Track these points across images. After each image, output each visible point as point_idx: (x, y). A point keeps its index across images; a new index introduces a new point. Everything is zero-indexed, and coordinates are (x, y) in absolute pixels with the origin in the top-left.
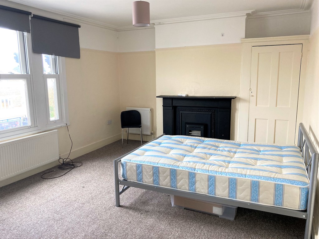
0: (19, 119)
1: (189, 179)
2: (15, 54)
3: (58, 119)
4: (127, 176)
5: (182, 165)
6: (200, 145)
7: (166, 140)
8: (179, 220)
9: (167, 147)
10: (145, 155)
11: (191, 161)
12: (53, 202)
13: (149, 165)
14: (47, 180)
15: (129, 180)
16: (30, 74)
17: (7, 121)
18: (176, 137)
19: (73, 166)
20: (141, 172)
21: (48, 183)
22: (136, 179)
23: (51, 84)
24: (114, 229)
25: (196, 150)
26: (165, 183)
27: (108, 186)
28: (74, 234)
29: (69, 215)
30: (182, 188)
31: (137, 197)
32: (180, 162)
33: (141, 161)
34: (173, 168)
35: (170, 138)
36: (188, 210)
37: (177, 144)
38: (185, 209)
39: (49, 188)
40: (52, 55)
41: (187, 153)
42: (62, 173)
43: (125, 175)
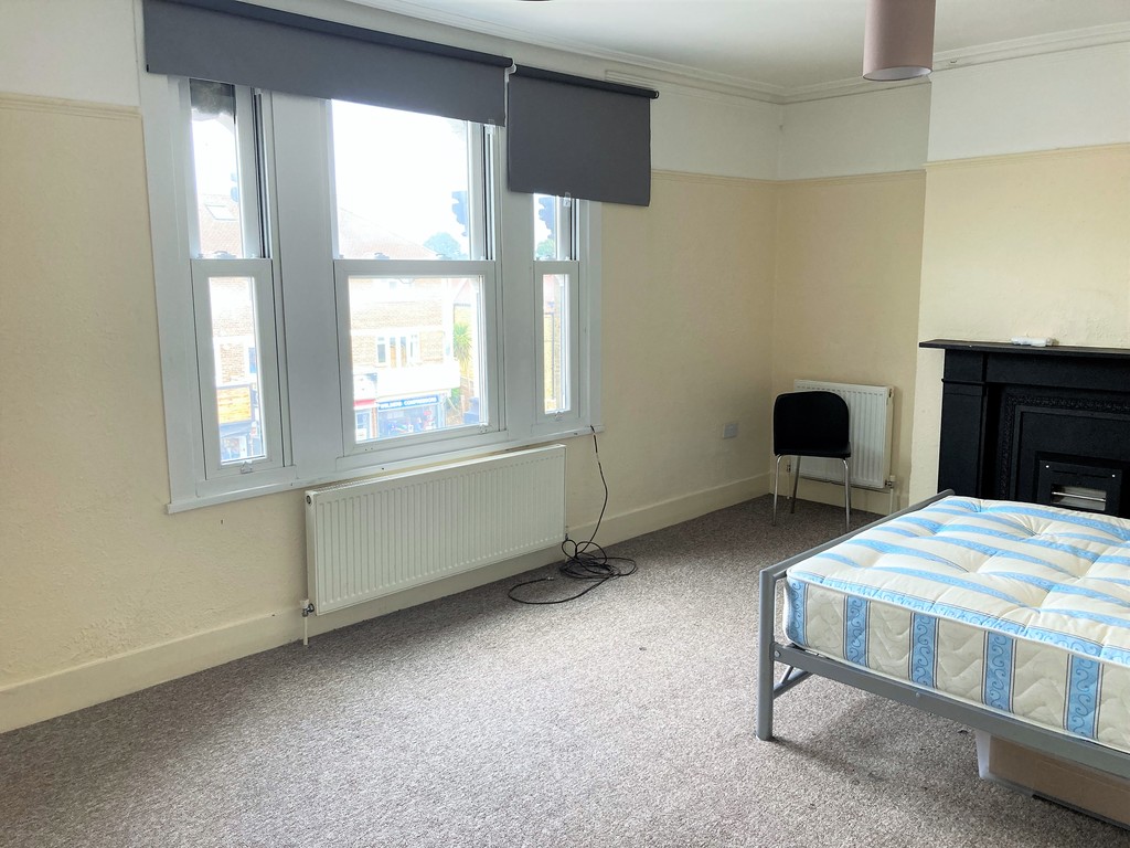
0: (435, 399)
1: (1070, 683)
2: (457, 195)
3: (568, 409)
4: (805, 636)
5: (1039, 623)
6: (1111, 548)
7: (961, 517)
8: (1010, 836)
9: (969, 543)
10: (877, 565)
11: (1080, 612)
12: (545, 683)
13: (899, 604)
14: (525, 607)
15: (813, 651)
16: (494, 259)
17: (400, 404)
18: (1001, 508)
19: (605, 572)
20: (864, 628)
21: (530, 618)
22: (839, 650)
23: (555, 292)
24: (753, 819)
25: (1097, 571)
26: (959, 680)
27: (728, 660)
28: (616, 806)
29: (599, 737)
30: (1031, 715)
31: (836, 715)
32: (1028, 612)
33: (864, 588)
34: (997, 629)
35: (975, 511)
36: (1051, 803)
37: (1012, 537)
38: (1035, 797)
39: (533, 636)
40: (562, 195)
41: (1056, 577)
42: (573, 588)
43: (801, 632)
